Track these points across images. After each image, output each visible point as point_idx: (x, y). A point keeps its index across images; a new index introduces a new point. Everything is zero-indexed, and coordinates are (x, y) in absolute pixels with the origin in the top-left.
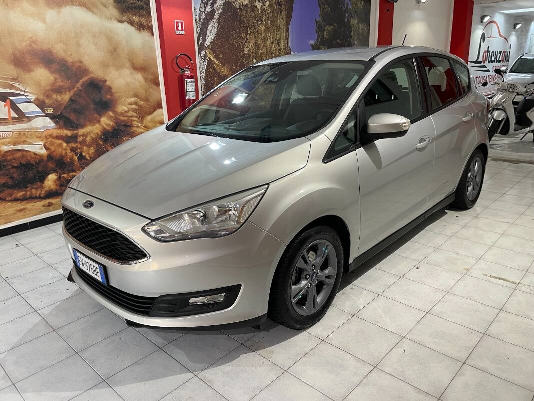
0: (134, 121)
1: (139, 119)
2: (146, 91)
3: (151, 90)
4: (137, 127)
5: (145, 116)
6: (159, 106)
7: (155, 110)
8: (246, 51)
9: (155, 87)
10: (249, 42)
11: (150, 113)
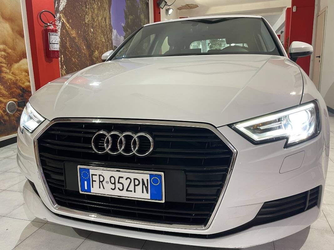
0: (3, 67)
1: (8, 66)
2: (13, 40)
3: (17, 40)
4: (6, 73)
5: (13, 64)
6: (24, 56)
7: (21, 59)
8: (86, 21)
9: (20, 38)
10: (88, 14)
11: (17, 61)
